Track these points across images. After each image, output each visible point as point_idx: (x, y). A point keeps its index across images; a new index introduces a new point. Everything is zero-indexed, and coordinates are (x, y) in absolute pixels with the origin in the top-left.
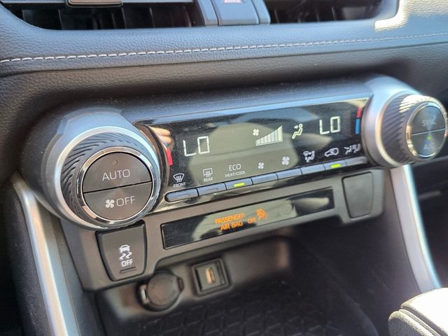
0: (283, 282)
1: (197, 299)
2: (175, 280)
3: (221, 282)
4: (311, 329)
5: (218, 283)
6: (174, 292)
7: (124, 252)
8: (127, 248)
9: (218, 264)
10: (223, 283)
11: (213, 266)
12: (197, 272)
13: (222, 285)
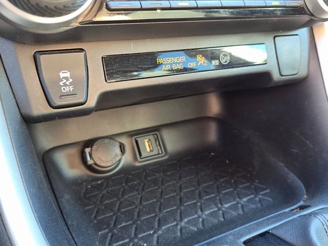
0: (212, 154)
1: (137, 164)
2: (117, 145)
3: (159, 152)
4: (241, 186)
5: (155, 152)
6: (116, 155)
7: (63, 78)
8: (68, 75)
9: (155, 136)
10: (161, 152)
11: (151, 137)
12: (137, 142)
13: (159, 154)
